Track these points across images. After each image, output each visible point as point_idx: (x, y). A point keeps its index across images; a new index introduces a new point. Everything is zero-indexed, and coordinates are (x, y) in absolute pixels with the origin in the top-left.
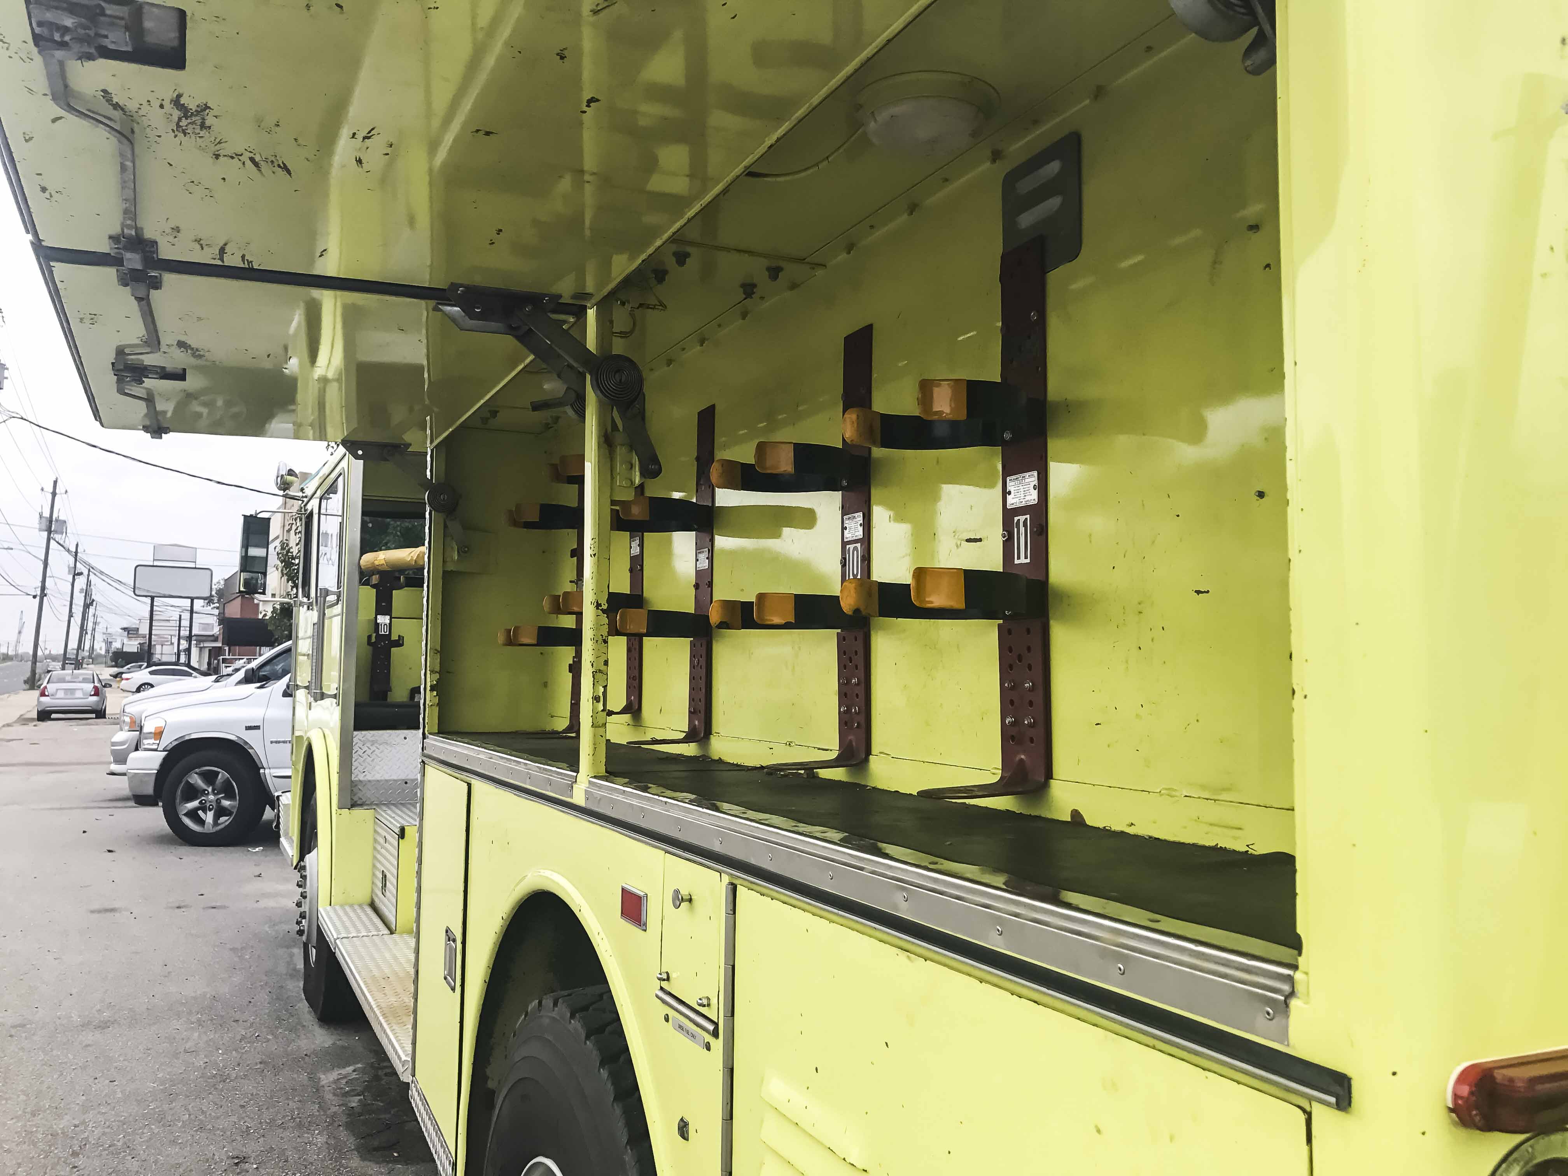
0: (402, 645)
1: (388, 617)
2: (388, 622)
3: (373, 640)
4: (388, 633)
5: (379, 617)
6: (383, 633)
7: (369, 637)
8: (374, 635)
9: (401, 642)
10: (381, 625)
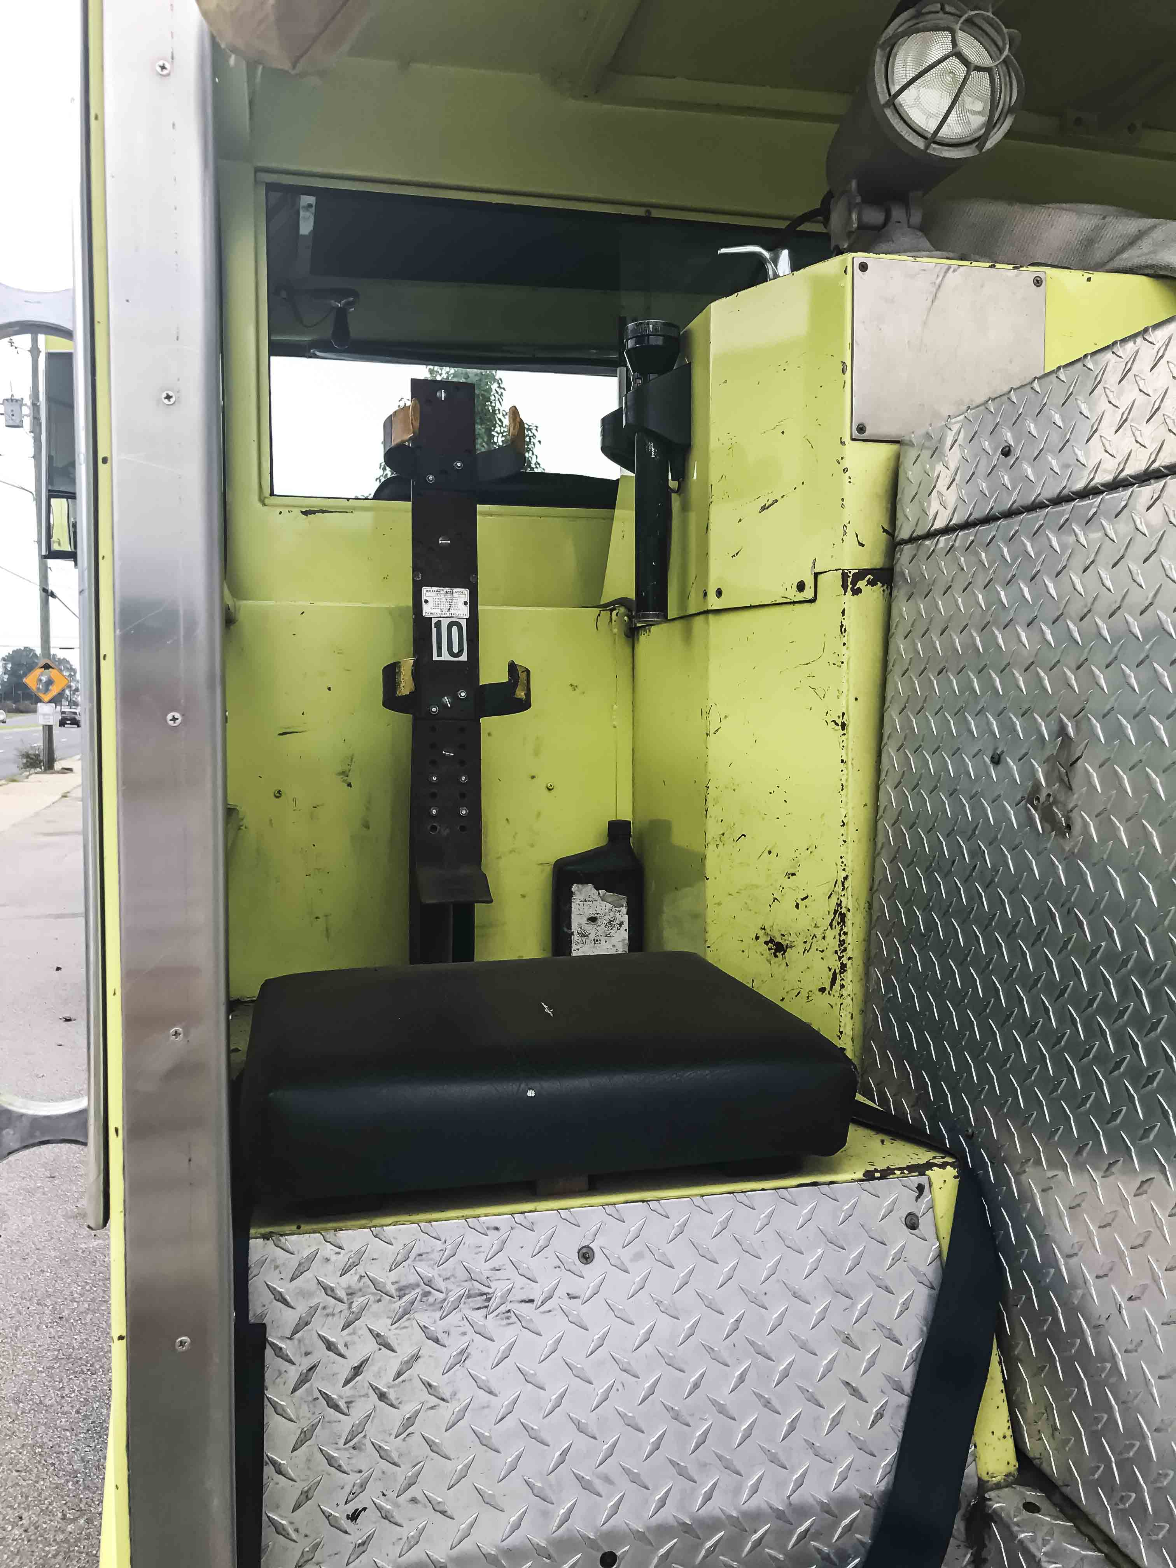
0: (524, 705)
1: (462, 595)
2: (462, 612)
3: (406, 685)
4: (464, 658)
5: (428, 593)
6: (446, 657)
7: (391, 672)
8: (407, 664)
9: (521, 694)
10: (438, 625)
